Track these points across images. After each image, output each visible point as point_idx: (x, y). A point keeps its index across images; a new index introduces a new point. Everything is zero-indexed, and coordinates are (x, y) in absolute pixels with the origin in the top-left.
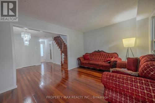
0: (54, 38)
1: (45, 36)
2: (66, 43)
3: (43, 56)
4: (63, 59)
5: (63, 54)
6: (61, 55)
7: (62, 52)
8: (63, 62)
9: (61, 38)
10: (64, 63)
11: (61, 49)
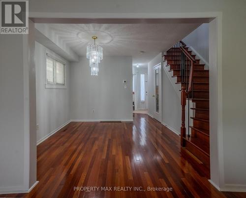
0: (165, 54)
1: (142, 52)
2: (207, 63)
3: (144, 100)
4: (192, 121)
5: (191, 104)
6: (184, 104)
7: (186, 95)
8: (189, 132)
9: (190, 52)
10: (195, 136)
11: (185, 84)
